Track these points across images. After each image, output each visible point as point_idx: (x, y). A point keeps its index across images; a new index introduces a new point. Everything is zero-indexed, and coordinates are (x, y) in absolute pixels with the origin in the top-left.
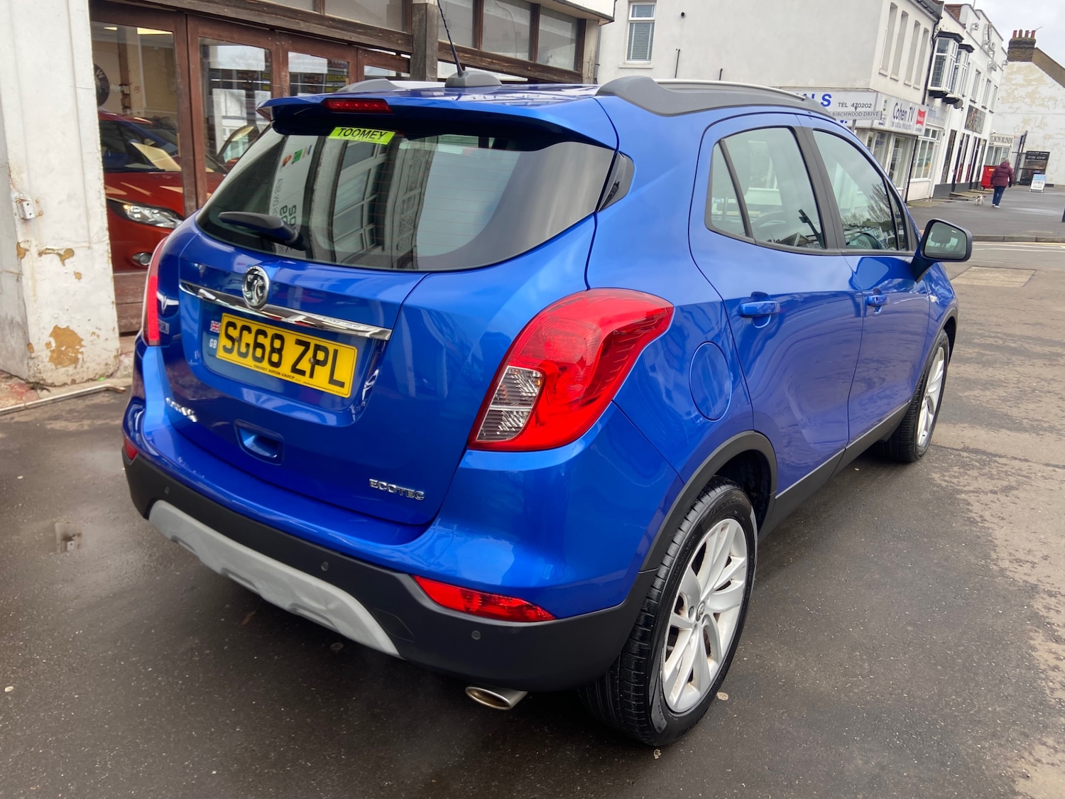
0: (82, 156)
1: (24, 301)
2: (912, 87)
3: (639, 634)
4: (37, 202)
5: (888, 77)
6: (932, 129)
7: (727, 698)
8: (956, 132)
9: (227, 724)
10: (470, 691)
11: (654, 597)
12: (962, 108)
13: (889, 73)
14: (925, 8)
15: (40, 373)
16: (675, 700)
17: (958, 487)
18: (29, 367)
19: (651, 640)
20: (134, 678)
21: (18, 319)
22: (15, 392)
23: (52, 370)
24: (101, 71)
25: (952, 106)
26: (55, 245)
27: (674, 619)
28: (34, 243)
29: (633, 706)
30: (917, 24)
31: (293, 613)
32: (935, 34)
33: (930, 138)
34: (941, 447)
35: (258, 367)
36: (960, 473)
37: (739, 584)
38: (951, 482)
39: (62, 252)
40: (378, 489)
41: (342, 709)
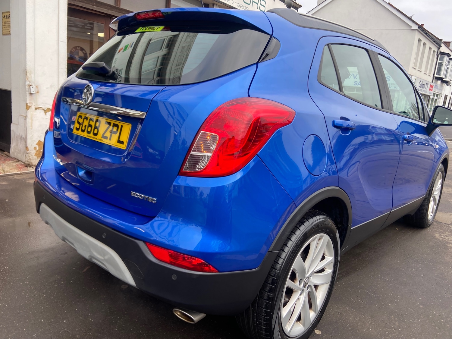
0: (58, 70)
1: (26, 128)
2: (427, 75)
3: (268, 288)
4: (37, 87)
5: (417, 70)
6: (436, 93)
7: (320, 333)
8: (447, 96)
9: (60, 318)
10: (175, 311)
11: (278, 269)
12: (450, 85)
13: (417, 68)
14: (434, 41)
15: (30, 160)
16: (289, 330)
17: (448, 241)
18: (26, 157)
19: (274, 292)
20: (24, 291)
21: (24, 136)
22: (18, 167)
23: (36, 159)
24: (85, 51)
25: (446, 84)
26: (43, 106)
27: (289, 283)
28: (34, 104)
29: (263, 329)
30: (430, 48)
31: (91, 261)
32: (438, 53)
33: (435, 97)
34: (440, 222)
35: (88, 136)
36: (449, 234)
37: (329, 271)
38: (444, 238)
39: (45, 109)
40: (135, 197)
41: (118, 318)
